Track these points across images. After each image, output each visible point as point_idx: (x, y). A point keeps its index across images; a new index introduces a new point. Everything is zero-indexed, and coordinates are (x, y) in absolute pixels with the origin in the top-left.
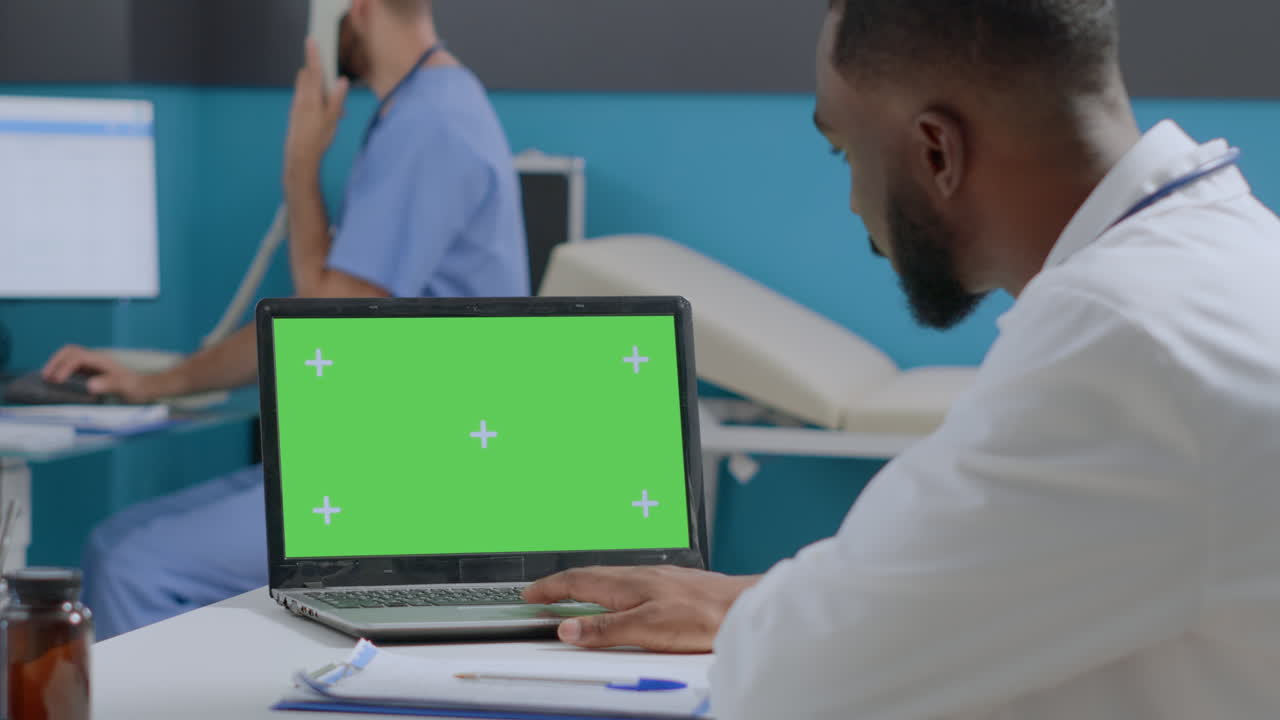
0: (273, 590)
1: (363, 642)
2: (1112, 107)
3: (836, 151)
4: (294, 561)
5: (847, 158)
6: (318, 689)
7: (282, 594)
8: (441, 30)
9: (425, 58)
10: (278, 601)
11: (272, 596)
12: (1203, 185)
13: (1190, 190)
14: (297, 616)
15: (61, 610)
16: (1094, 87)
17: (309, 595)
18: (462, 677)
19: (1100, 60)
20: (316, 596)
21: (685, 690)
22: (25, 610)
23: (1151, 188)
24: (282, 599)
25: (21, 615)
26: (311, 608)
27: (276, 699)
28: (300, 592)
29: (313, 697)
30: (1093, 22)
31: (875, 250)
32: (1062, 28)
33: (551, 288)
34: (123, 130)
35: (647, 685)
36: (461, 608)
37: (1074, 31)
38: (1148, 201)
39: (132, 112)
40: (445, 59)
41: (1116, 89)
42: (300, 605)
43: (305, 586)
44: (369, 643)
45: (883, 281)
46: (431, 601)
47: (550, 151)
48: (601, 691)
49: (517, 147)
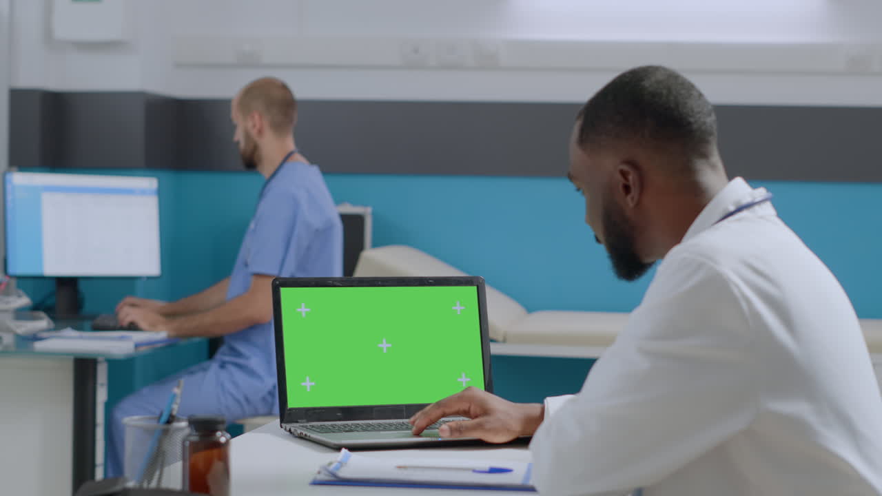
0: (282, 424)
1: (344, 450)
2: (713, 167)
3: (578, 190)
4: (291, 409)
5: (583, 193)
6: (334, 475)
7: (288, 426)
8: (297, 143)
9: (288, 156)
10: (285, 429)
11: (281, 427)
12: (757, 208)
13: (751, 210)
14: (296, 437)
15: (215, 435)
16: (705, 156)
17: (303, 426)
18: (400, 467)
19: (707, 142)
20: (306, 427)
21: (512, 473)
22: (196, 435)
23: (732, 208)
24: (288, 429)
25: (195, 438)
26: (306, 433)
27: (311, 479)
28: (297, 425)
29: (333, 478)
30: (705, 123)
31: (598, 240)
32: (690, 123)
33: (360, 273)
34: (143, 192)
35: (493, 471)
36: (381, 432)
37: (695, 126)
38: (731, 214)
39: (148, 183)
40: (298, 157)
41: (716, 158)
42: (299, 432)
43: (297, 422)
44: (346, 451)
45: (600, 256)
46: (366, 429)
47: (354, 204)
48: (470, 473)
49: (338, 201)
